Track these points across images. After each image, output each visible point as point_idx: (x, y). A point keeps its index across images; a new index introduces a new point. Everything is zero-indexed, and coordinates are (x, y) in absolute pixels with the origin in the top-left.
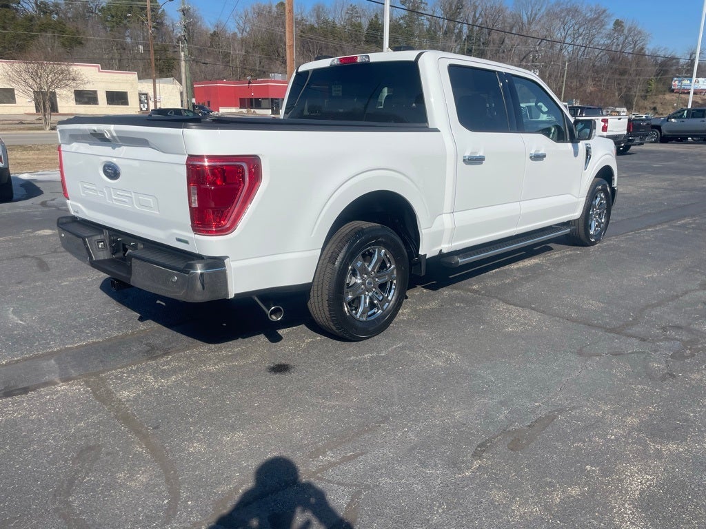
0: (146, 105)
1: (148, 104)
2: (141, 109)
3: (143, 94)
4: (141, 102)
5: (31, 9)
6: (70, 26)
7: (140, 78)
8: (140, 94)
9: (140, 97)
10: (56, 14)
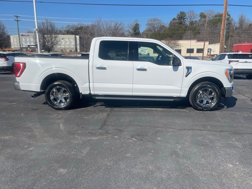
0: (210, 53)
1: (210, 52)
2: (208, 54)
3: (209, 49)
4: (208, 51)
5: (188, 24)
6: (198, 28)
7: (209, 44)
8: (208, 49)
9: (208, 50)
10: (195, 24)
